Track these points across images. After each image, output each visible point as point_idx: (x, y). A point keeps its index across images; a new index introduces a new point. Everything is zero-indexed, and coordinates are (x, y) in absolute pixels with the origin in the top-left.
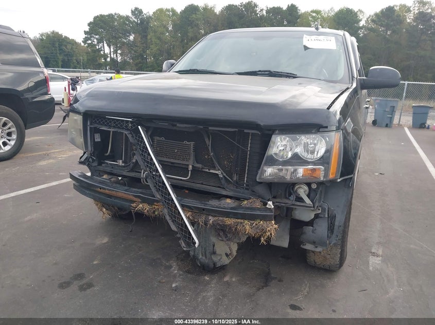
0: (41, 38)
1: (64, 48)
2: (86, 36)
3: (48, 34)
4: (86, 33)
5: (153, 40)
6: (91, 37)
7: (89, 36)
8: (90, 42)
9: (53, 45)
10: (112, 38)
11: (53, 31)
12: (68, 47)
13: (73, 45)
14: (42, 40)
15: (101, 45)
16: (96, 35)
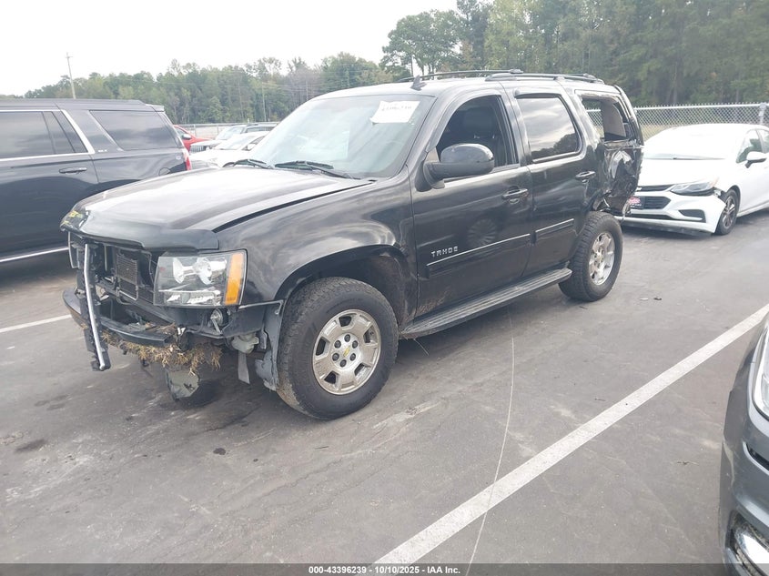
0: (324, 65)
1: (358, 77)
2: (386, 54)
3: (334, 58)
4: (385, 50)
5: (493, 48)
6: (392, 55)
7: (389, 55)
8: (390, 64)
9: (342, 75)
10: (426, 53)
11: (342, 53)
12: (363, 75)
13: (371, 70)
14: (326, 68)
15: (408, 66)
16: (400, 51)
